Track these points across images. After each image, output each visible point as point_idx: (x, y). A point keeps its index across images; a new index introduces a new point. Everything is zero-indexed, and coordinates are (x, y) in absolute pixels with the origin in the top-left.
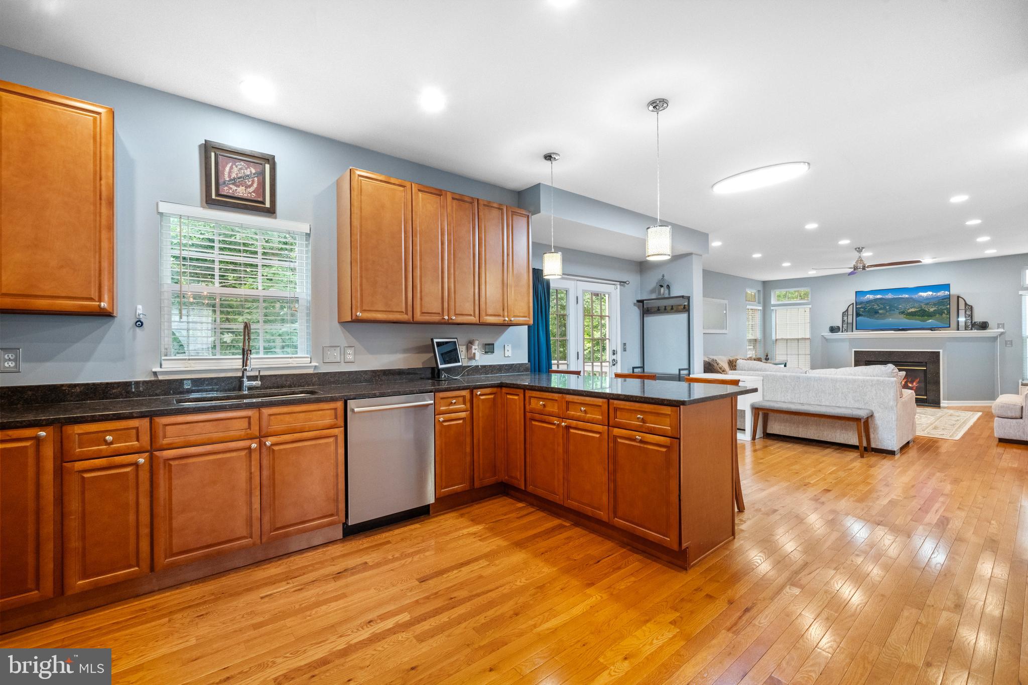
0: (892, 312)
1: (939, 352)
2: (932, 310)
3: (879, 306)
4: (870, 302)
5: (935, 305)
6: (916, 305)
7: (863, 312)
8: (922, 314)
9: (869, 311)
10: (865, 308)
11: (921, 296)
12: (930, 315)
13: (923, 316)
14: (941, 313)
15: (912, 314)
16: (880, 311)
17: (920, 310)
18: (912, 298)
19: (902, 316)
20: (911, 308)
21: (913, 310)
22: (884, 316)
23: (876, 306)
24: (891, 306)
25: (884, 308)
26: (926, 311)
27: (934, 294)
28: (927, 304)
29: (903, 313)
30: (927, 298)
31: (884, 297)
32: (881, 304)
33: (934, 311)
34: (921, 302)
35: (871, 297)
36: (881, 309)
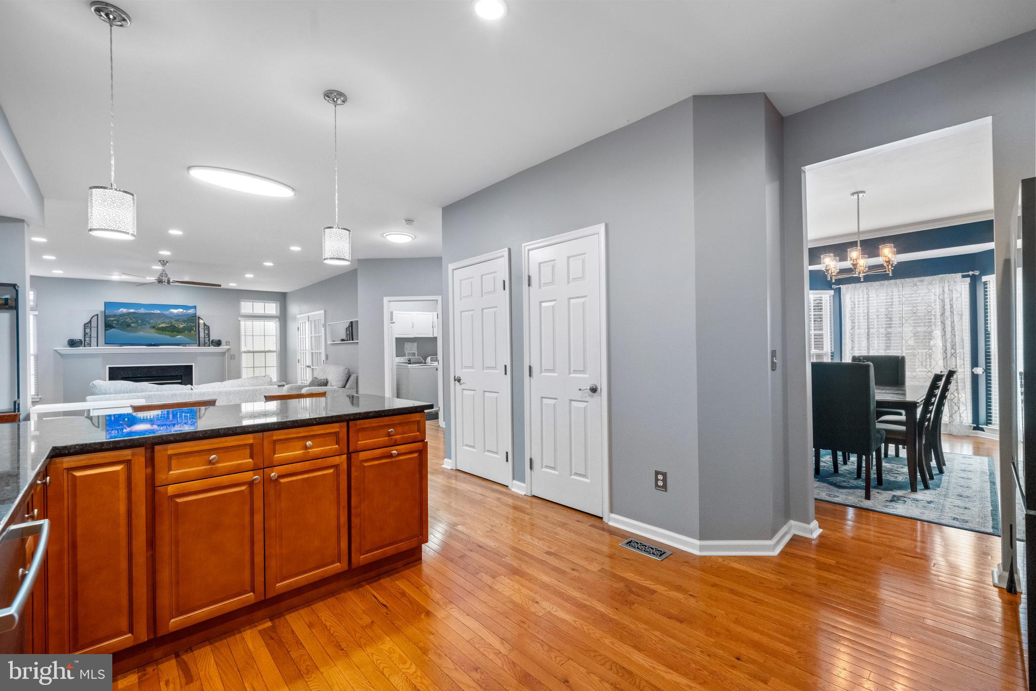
0: (143, 326)
1: (192, 366)
2: (181, 326)
3: (131, 320)
4: (123, 315)
5: (184, 321)
6: (167, 321)
7: (116, 324)
8: (172, 329)
9: (121, 324)
10: (118, 321)
11: (172, 313)
12: (180, 331)
13: (173, 331)
14: (190, 329)
15: (163, 330)
16: (132, 325)
17: (170, 326)
18: (163, 314)
19: (153, 330)
20: (162, 323)
21: (163, 325)
22: (135, 330)
23: (128, 320)
24: (143, 320)
25: (137, 322)
26: (176, 327)
27: (185, 311)
28: (177, 320)
29: (154, 327)
30: (178, 315)
31: (137, 311)
32: (134, 318)
33: (183, 327)
34: (171, 318)
35: (124, 310)
36: (133, 323)
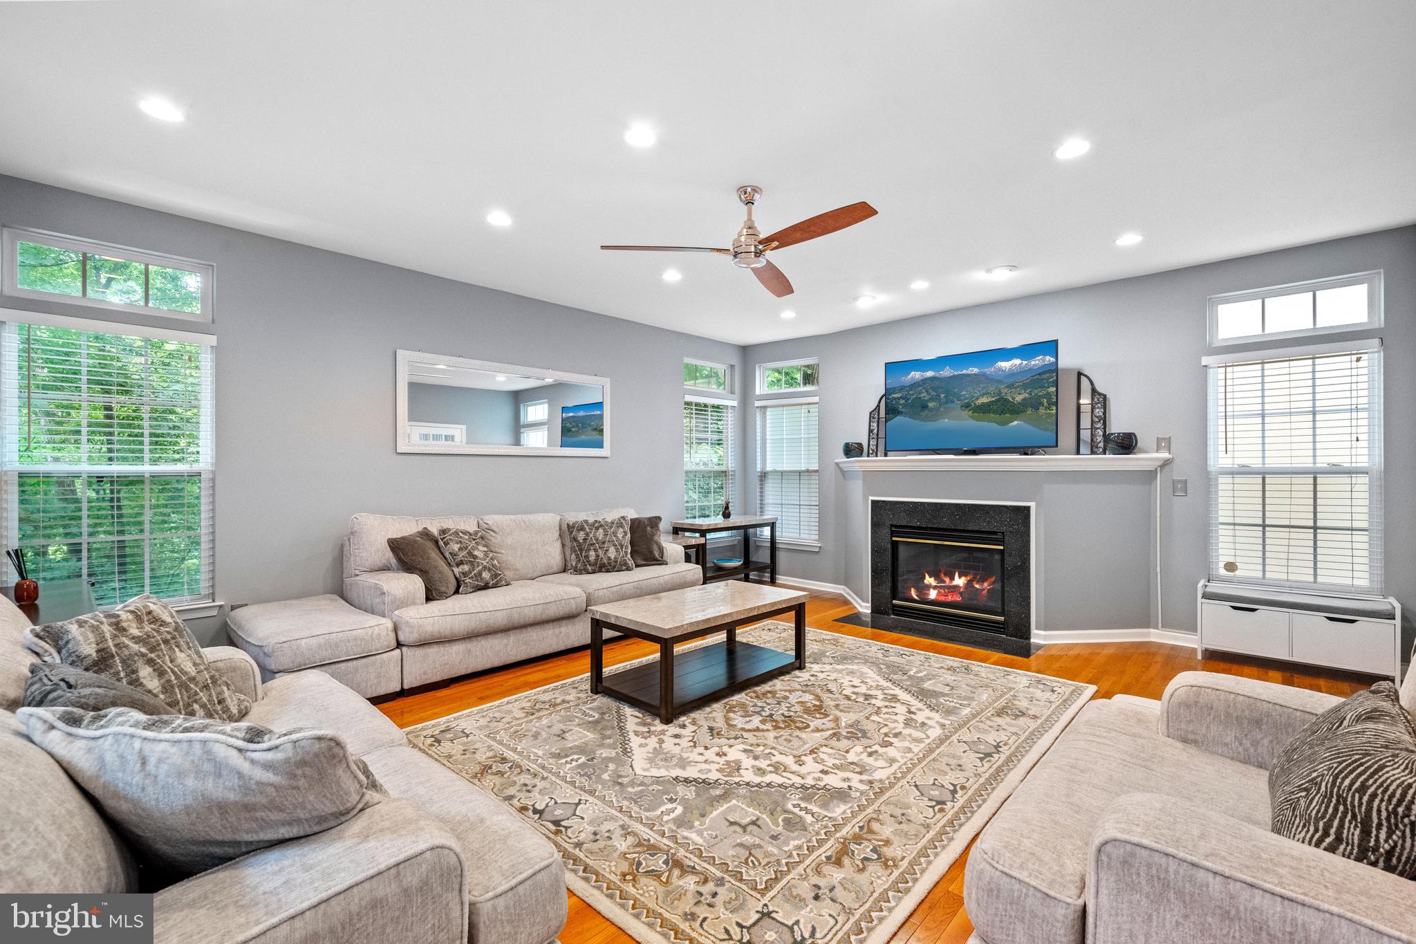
0: (949, 405)
2: (1019, 398)
3: (929, 394)
4: (915, 385)
5: (1025, 386)
6: (992, 389)
7: (904, 406)
8: (1002, 408)
9: (912, 405)
10: (907, 400)
11: (1000, 369)
12: (1014, 410)
13: (1002, 413)
14: (1034, 404)
15: (983, 410)
16: (931, 406)
17: (998, 400)
18: (984, 375)
19: (966, 413)
20: (983, 395)
21: (985, 400)
22: (935, 415)
23: (924, 395)
24: (948, 394)
25: (937, 398)
26: (1008, 401)
27: (1025, 362)
28: (1010, 386)
29: (967, 406)
30: (1012, 374)
32: (933, 389)
33: (1023, 400)
34: (999, 382)
35: (916, 375)
36: (931, 400)
